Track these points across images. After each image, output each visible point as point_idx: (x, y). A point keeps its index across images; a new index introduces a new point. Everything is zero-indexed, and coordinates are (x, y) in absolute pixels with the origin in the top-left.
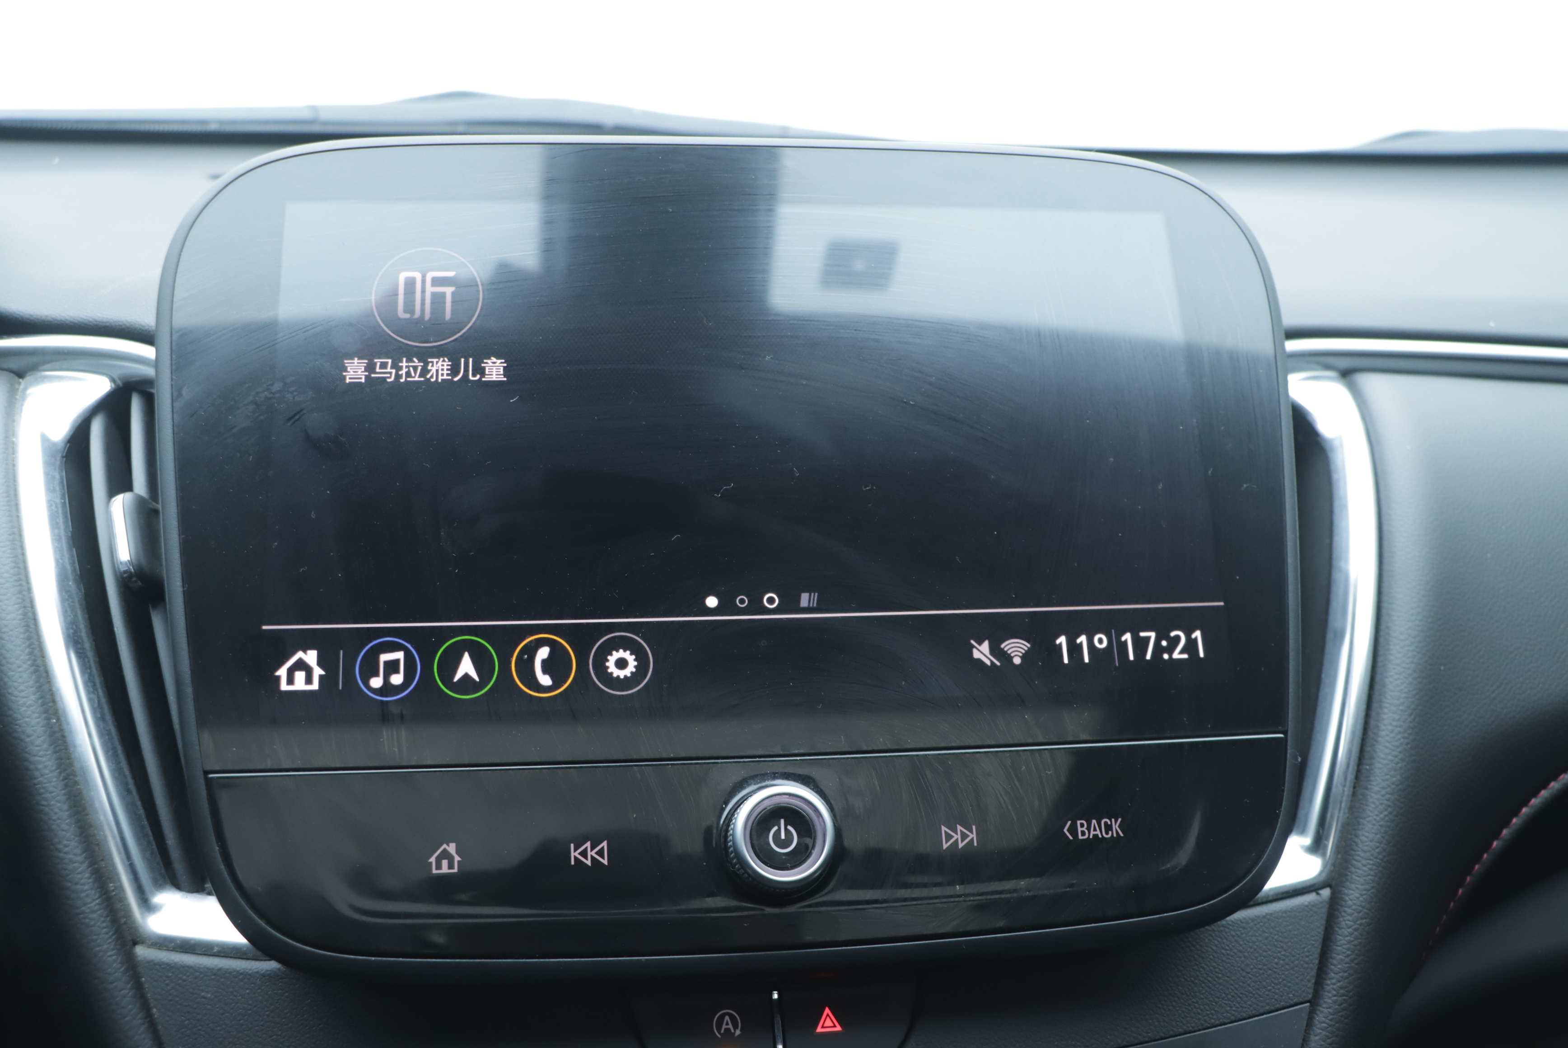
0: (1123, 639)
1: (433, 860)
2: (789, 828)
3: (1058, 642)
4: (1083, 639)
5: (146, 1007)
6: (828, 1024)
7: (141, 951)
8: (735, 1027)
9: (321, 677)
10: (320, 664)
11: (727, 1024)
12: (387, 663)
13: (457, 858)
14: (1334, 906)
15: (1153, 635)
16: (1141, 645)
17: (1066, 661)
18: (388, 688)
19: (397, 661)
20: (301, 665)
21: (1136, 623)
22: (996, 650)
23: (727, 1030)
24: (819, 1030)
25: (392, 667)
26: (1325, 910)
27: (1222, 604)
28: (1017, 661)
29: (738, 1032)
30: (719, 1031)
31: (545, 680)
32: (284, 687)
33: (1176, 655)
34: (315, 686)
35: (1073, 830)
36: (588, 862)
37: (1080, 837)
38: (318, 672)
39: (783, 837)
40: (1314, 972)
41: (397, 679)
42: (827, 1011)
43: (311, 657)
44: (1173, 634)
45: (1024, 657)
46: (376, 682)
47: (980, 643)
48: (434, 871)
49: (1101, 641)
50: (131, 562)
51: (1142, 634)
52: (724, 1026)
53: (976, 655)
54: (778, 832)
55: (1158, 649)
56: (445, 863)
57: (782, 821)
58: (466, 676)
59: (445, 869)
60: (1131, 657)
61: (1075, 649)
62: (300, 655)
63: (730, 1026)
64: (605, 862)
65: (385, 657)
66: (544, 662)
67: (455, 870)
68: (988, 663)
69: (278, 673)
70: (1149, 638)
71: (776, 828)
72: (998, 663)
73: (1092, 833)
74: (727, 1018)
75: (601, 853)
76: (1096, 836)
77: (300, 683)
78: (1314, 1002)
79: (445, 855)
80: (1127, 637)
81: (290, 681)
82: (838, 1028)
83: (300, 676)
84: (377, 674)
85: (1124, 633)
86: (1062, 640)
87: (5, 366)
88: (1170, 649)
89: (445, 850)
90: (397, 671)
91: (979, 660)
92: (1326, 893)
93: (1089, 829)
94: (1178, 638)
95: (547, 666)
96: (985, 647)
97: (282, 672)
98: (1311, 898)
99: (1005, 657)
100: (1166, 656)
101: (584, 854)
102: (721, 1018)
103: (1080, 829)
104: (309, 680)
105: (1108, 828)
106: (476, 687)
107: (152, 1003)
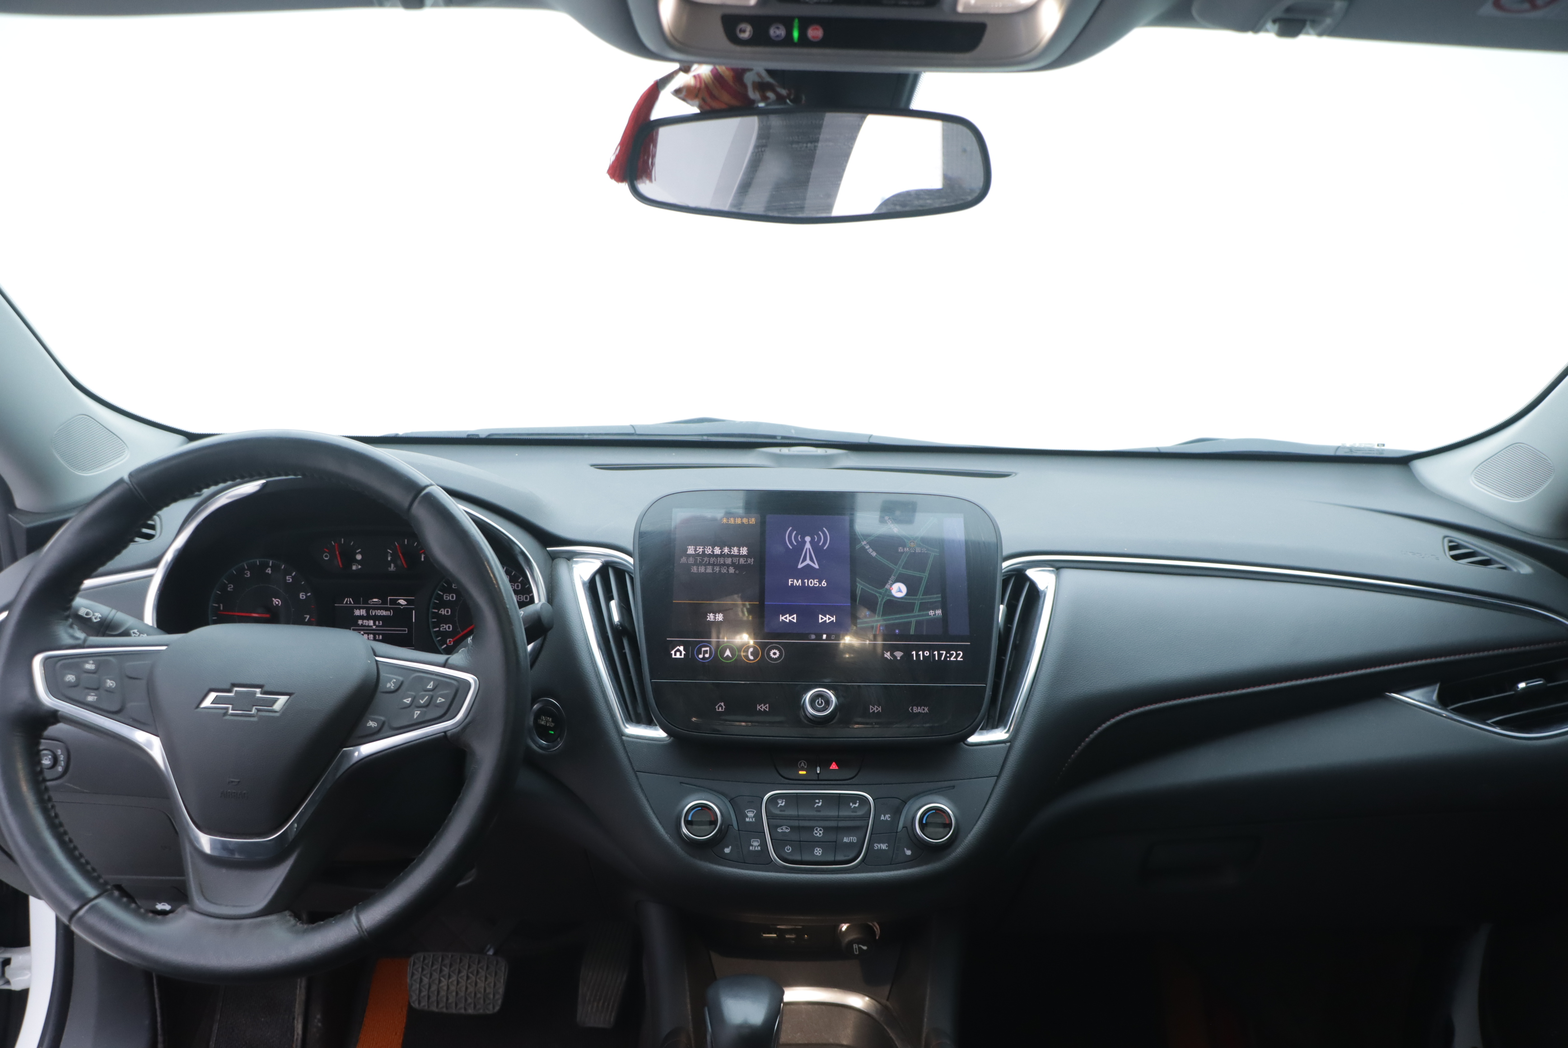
0: (934, 653)
1: (717, 707)
2: (822, 700)
3: (912, 653)
4: (921, 653)
5: (626, 752)
6: (834, 766)
7: (624, 737)
8: (805, 765)
9: (684, 654)
10: (684, 650)
11: (803, 764)
12: (704, 651)
13: (724, 707)
14: (1010, 748)
15: (944, 652)
16: (940, 655)
17: (915, 659)
18: (704, 658)
19: (707, 651)
20: (678, 650)
21: (939, 648)
22: (892, 655)
23: (803, 766)
24: (831, 768)
25: (706, 652)
26: (1007, 749)
27: (969, 643)
28: (899, 658)
29: (806, 767)
30: (800, 766)
31: (751, 658)
32: (673, 656)
33: (952, 659)
34: (683, 657)
35: (912, 709)
36: (762, 710)
37: (914, 712)
38: (683, 652)
39: (820, 703)
40: (1000, 768)
41: (707, 656)
42: (834, 763)
43: (681, 648)
44: (951, 652)
45: (901, 657)
46: (701, 656)
47: (887, 652)
48: (717, 710)
49: (927, 653)
50: (618, 621)
51: (941, 652)
52: (802, 765)
53: (886, 656)
54: (818, 702)
55: (946, 657)
56: (720, 708)
57: (820, 699)
58: (728, 656)
59: (720, 710)
60: (937, 659)
61: (918, 656)
62: (678, 647)
63: (804, 765)
64: (767, 710)
65: (703, 649)
66: (751, 653)
67: (723, 710)
68: (889, 658)
69: (672, 652)
70: (943, 653)
71: (818, 701)
72: (892, 659)
73: (918, 711)
74: (803, 763)
75: (766, 707)
76: (919, 712)
77: (678, 655)
78: (998, 777)
79: (721, 706)
80: (936, 653)
81: (675, 655)
82: (837, 768)
83: (678, 654)
84: (701, 654)
85: (934, 651)
86: (914, 653)
87: (563, 556)
88: (950, 657)
89: (720, 705)
90: (707, 653)
91: (886, 658)
92: (1008, 744)
93: (917, 709)
94: (953, 654)
95: (752, 654)
96: (889, 653)
97: (673, 652)
98: (1003, 745)
99: (895, 657)
100: (948, 659)
101: (761, 707)
102: (800, 764)
103: (914, 709)
104: (681, 655)
105: (924, 710)
106: (731, 659)
107: (628, 752)
